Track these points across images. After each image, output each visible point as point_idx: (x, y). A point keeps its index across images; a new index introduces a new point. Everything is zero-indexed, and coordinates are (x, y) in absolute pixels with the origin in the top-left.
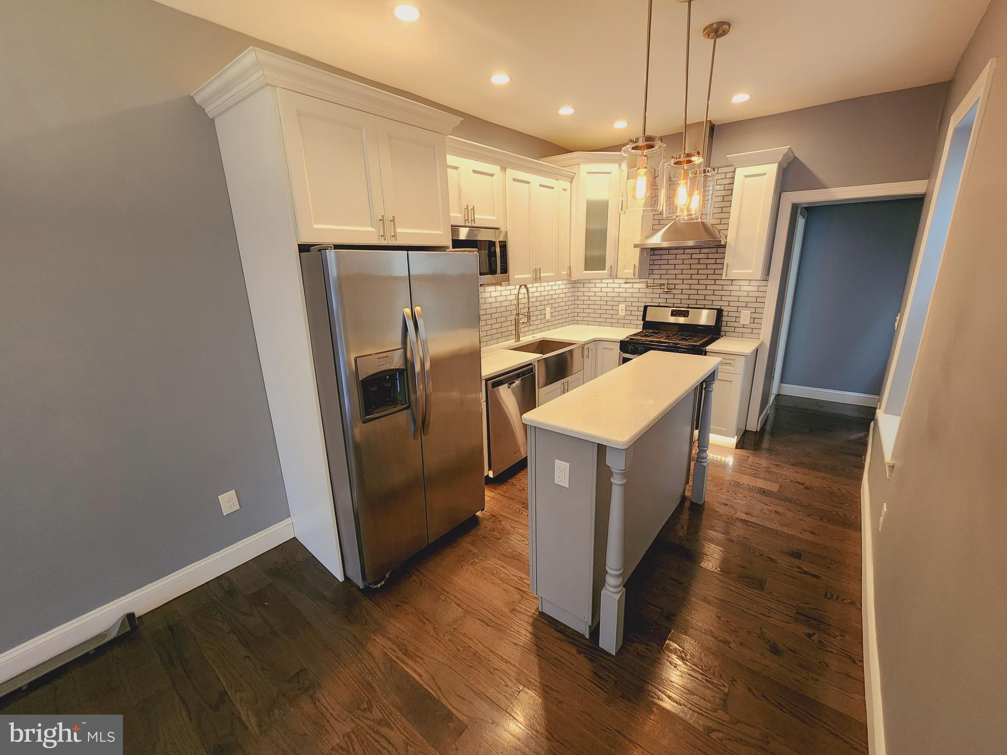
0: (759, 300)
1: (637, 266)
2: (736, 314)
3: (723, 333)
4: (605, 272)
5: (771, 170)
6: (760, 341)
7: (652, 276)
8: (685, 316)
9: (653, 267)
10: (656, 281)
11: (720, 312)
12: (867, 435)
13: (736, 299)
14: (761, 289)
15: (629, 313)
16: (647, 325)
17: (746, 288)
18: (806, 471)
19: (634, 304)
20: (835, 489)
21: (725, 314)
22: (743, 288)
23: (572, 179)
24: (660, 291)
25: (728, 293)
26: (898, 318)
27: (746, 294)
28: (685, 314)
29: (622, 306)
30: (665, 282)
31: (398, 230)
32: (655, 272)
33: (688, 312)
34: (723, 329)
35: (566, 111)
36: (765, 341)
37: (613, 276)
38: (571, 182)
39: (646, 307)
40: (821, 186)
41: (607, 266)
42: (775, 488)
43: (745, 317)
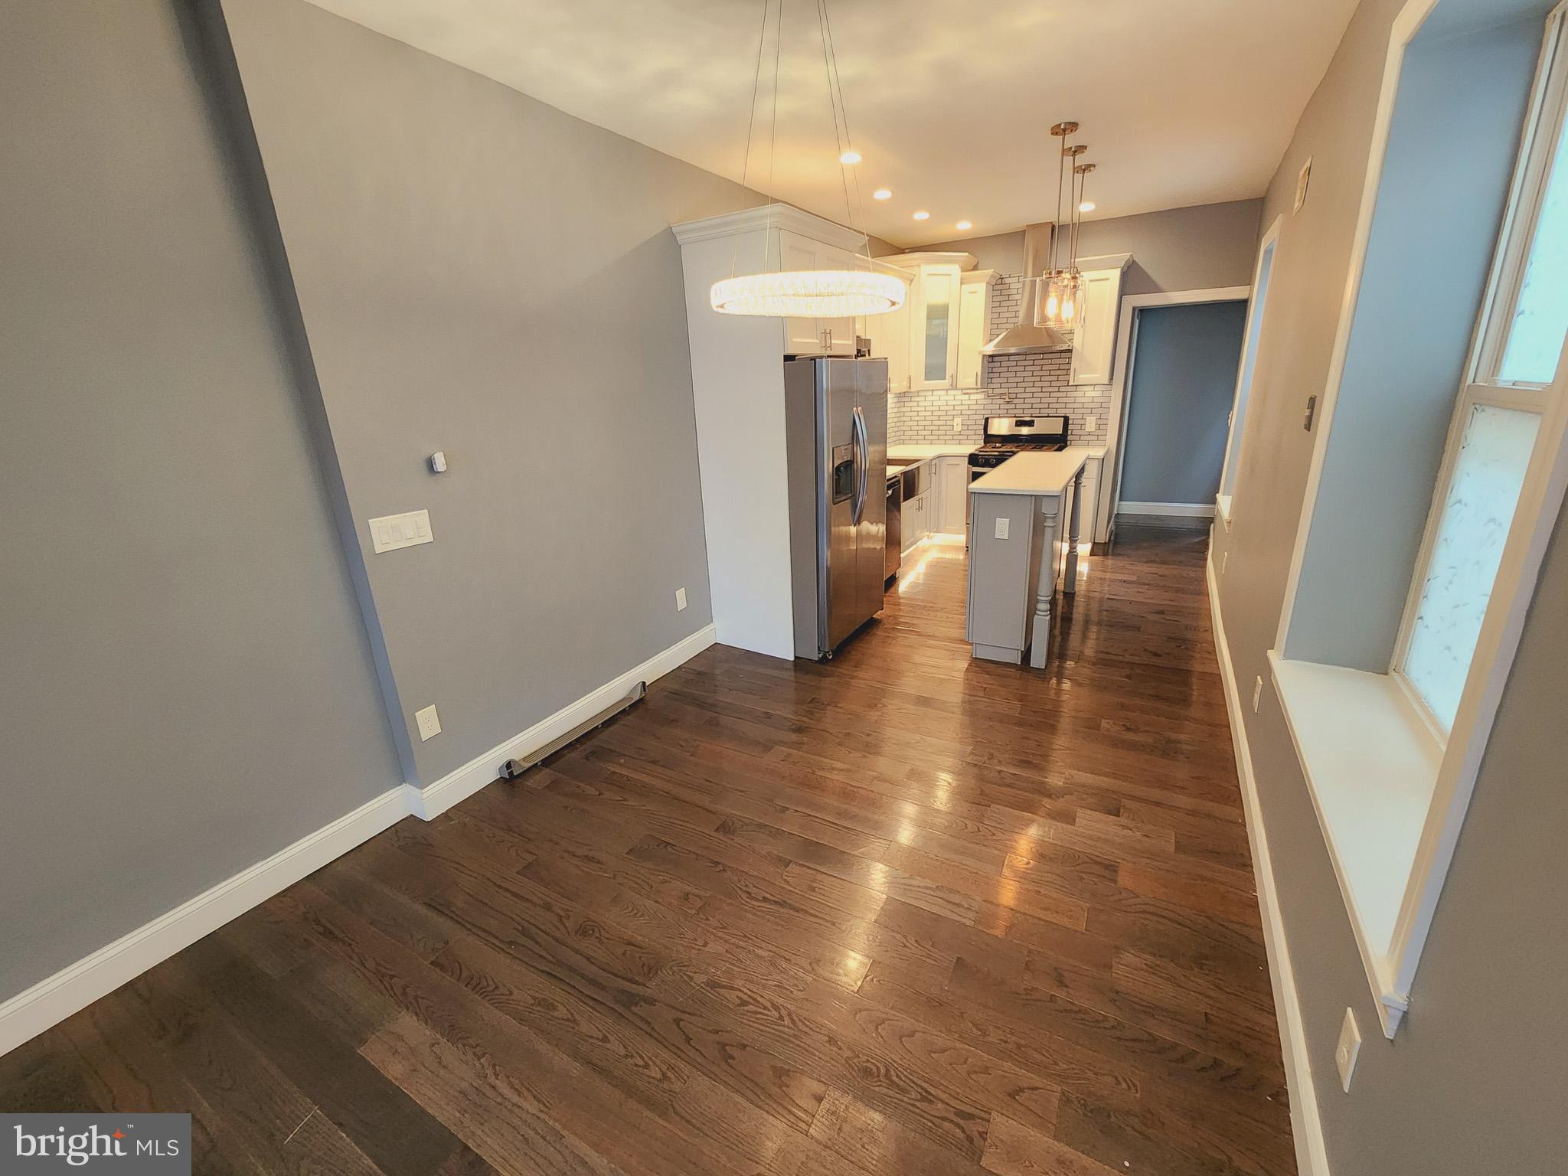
0: (1104, 407)
1: (979, 374)
2: (1082, 422)
3: (1069, 443)
4: (946, 381)
5: (1115, 275)
6: (1107, 448)
7: (990, 386)
8: (1030, 426)
9: (991, 375)
10: (995, 391)
11: (1066, 419)
12: (1208, 538)
13: (1081, 405)
14: (1105, 394)
15: (965, 428)
16: (989, 438)
17: (1091, 393)
18: (1158, 566)
19: (971, 417)
20: (1184, 574)
21: (1070, 422)
22: (1087, 394)
23: (912, 281)
24: (1002, 401)
25: (1072, 400)
26: (1230, 416)
27: (1090, 400)
28: (1030, 424)
29: (958, 421)
30: (1006, 391)
31: (833, 341)
32: (994, 380)
33: (1033, 421)
34: (1069, 438)
35: (921, 216)
36: (1111, 447)
37: (954, 386)
38: (910, 285)
39: (987, 420)
40: (1157, 289)
41: (948, 374)
42: (1134, 578)
43: (1091, 424)
